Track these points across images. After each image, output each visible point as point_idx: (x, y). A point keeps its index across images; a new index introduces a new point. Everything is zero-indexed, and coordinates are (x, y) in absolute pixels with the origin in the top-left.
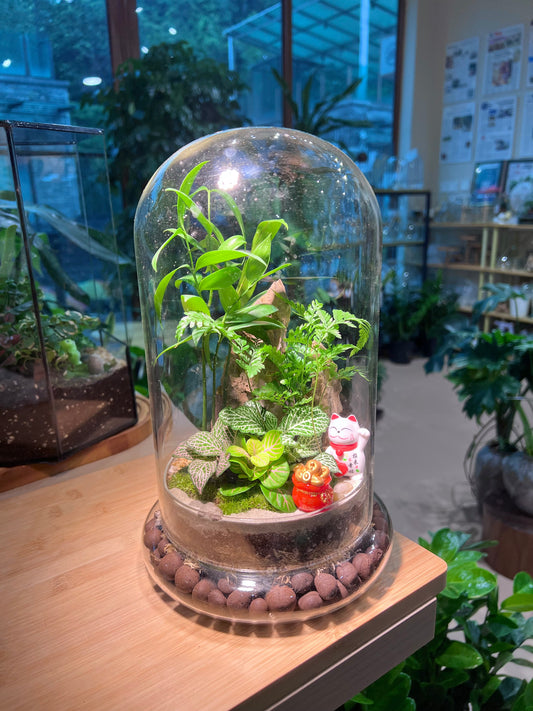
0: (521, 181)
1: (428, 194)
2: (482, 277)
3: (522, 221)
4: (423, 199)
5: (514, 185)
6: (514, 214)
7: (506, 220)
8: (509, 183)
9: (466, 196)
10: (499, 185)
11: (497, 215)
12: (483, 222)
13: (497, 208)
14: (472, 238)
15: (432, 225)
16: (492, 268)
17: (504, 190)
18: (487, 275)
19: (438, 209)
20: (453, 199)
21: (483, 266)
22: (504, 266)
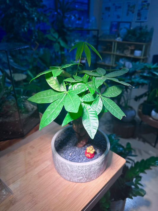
0: (123, 28)
1: (98, 30)
2: (112, 56)
3: (123, 40)
4: (96, 32)
5: (121, 29)
6: (121, 38)
7: (119, 39)
9: (108, 32)
10: (117, 29)
11: (117, 38)
12: (112, 40)
13: (116, 36)
14: (110, 44)
15: (100, 39)
16: (115, 53)
17: (118, 31)
18: (113, 55)
19: (101, 35)
20: (105, 32)
21: (112, 52)
22: (118, 53)
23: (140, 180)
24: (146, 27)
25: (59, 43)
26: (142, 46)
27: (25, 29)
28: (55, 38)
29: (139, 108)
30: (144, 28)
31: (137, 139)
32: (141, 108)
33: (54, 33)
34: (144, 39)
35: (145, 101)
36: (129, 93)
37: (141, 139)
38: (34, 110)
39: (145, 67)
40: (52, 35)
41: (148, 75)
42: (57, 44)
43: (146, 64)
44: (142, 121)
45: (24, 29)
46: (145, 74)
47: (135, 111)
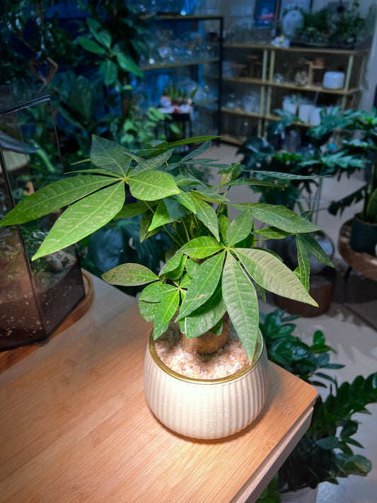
0: (291, 10)
1: (221, 19)
2: (263, 90)
3: (292, 45)
4: (217, 23)
5: (286, 12)
6: (287, 37)
7: (281, 43)
8: (282, 11)
9: (250, 22)
10: (274, 13)
11: (274, 38)
12: (262, 44)
13: (273, 32)
14: (255, 57)
15: (227, 44)
16: (271, 82)
17: (278, 17)
18: (266, 87)
19: (229, 31)
20: (240, 23)
21: (264, 80)
22: (279, 82)
23: (355, 432)
24: (356, 4)
25: (115, 60)
26: (346, 58)
27: (17, 22)
28: (102, 46)
29: (342, 234)
30: (350, 7)
31: (341, 316)
32: (348, 234)
33: (99, 31)
34: (350, 40)
35: (357, 215)
36: (313, 195)
37: (351, 318)
38: (67, 266)
39: (357, 120)
40: (93, 39)
41: (365, 144)
42: (109, 63)
43: (357, 114)
44: (350, 269)
45: (14, 24)
46: (356, 142)
47: (331, 241)
